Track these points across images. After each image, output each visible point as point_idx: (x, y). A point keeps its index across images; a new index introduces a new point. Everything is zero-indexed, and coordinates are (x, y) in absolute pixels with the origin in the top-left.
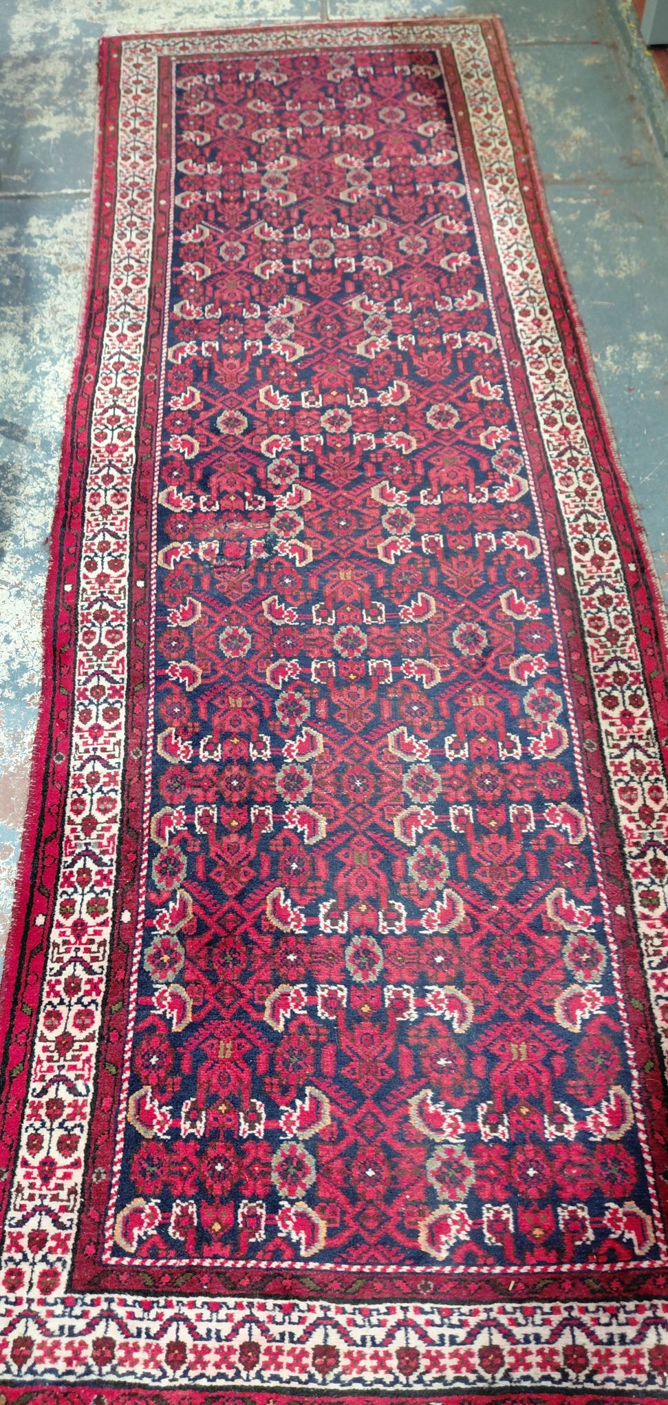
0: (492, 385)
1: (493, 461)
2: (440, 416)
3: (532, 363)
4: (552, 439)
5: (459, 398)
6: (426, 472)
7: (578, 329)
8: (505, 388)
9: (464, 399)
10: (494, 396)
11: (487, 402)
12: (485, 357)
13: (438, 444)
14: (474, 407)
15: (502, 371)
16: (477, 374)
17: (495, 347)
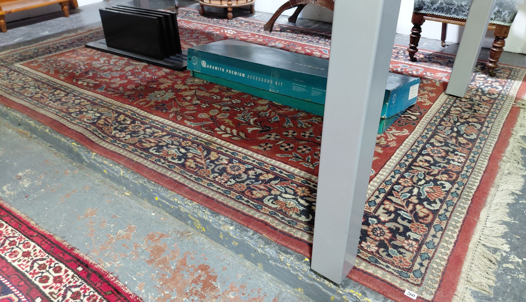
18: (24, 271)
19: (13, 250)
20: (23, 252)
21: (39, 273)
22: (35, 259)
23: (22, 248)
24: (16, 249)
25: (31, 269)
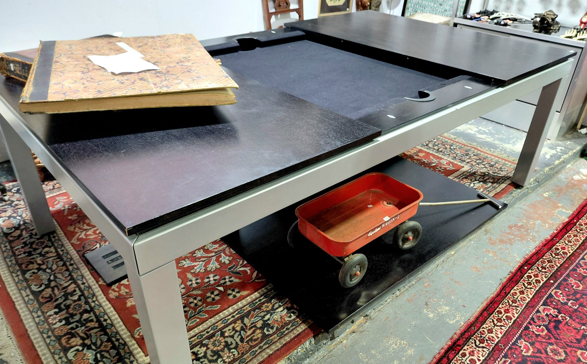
0: (520, 347)
1: (547, 323)
2: (557, 353)
3: (494, 341)
4: (514, 313)
5: (541, 353)
6: (581, 339)
7: (456, 337)
8: (516, 341)
9: (539, 351)
10: (524, 343)
11: (530, 343)
12: (512, 359)
13: (567, 345)
14: (537, 345)
15: (510, 348)
16: (524, 356)
17: (503, 359)
18: (535, 292)
19: (520, 300)
20: (521, 294)
21: (534, 284)
22: (524, 288)
23: (517, 295)
24: (519, 299)
25: (533, 288)
